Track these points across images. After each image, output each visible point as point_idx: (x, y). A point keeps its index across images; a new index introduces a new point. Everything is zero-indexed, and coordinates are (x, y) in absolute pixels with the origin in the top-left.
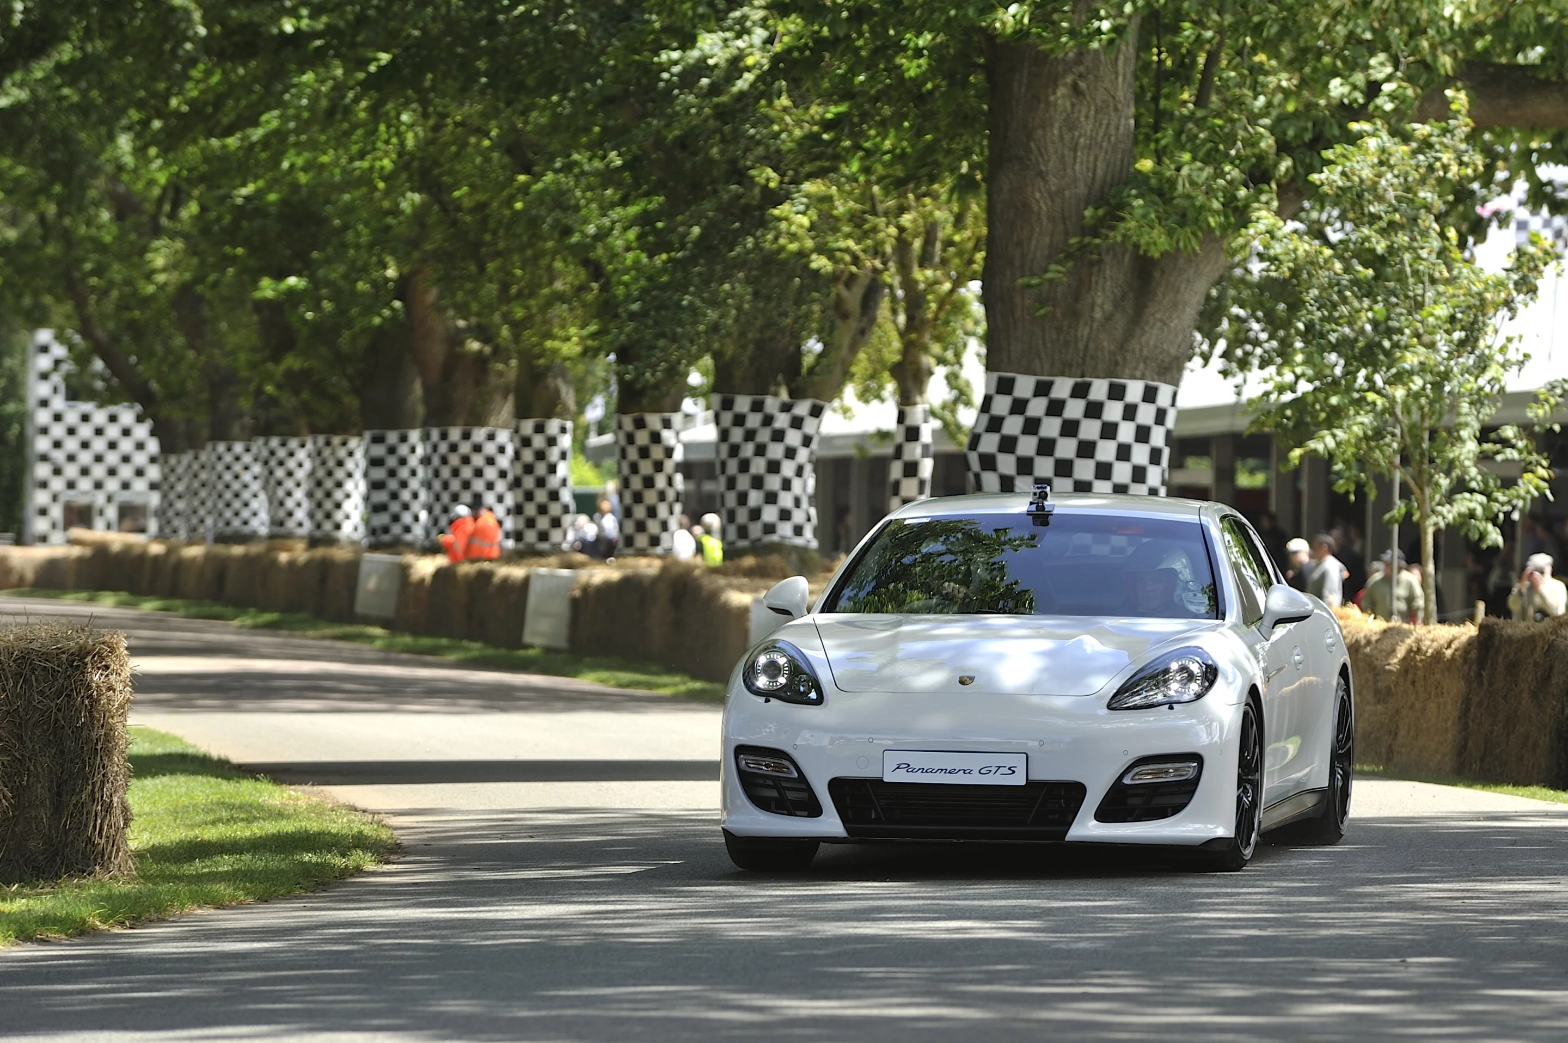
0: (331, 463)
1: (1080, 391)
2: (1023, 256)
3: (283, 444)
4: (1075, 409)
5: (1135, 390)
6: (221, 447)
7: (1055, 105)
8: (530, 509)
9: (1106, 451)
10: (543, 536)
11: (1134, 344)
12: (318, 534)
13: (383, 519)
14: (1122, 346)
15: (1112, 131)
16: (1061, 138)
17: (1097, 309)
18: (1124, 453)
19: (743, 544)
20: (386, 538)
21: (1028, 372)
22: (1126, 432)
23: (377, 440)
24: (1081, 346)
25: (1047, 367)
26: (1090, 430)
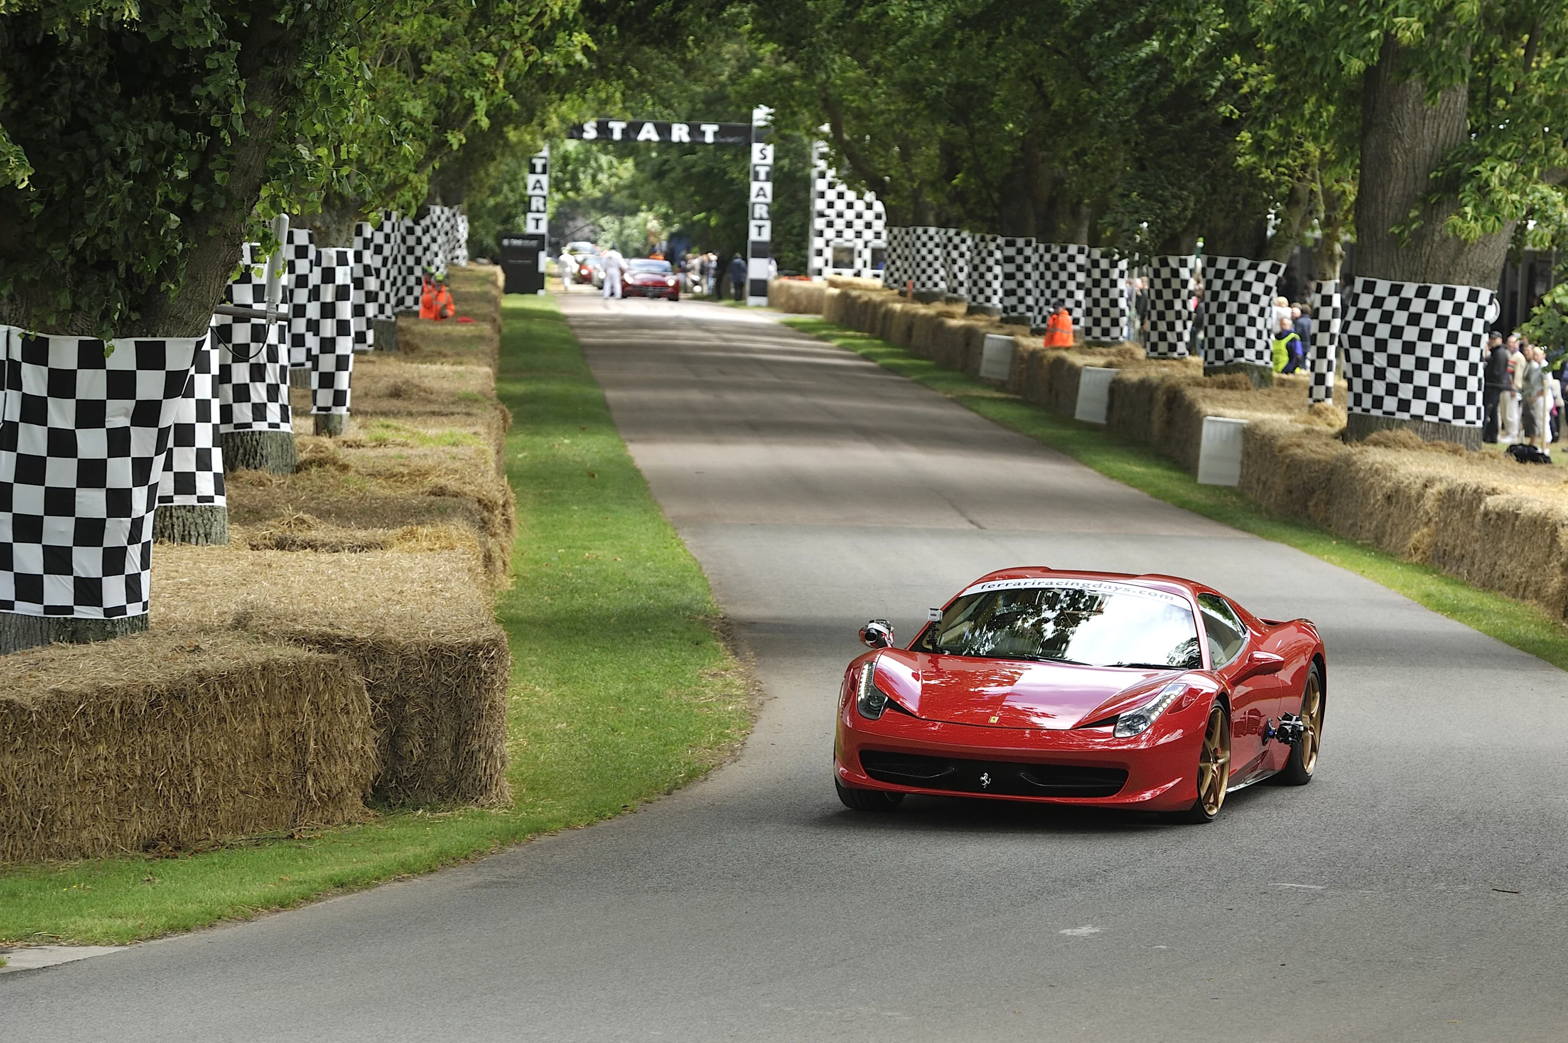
0: (984, 254)
1: (1422, 292)
2: (1384, 194)
3: (958, 234)
4: (1418, 305)
5: (1462, 293)
6: (920, 230)
7: (1411, 85)
8: (1097, 312)
9: (1440, 336)
10: (1106, 332)
11: (1462, 260)
12: (974, 304)
13: (1013, 300)
14: (1453, 262)
15: (1452, 105)
16: (1414, 110)
17: (1437, 234)
18: (1452, 338)
19: (1219, 363)
20: (1014, 314)
21: (1385, 278)
22: (1455, 323)
23: (1010, 244)
24: (1424, 260)
25: (1399, 275)
26: (1429, 321)
